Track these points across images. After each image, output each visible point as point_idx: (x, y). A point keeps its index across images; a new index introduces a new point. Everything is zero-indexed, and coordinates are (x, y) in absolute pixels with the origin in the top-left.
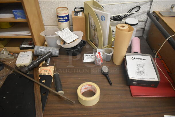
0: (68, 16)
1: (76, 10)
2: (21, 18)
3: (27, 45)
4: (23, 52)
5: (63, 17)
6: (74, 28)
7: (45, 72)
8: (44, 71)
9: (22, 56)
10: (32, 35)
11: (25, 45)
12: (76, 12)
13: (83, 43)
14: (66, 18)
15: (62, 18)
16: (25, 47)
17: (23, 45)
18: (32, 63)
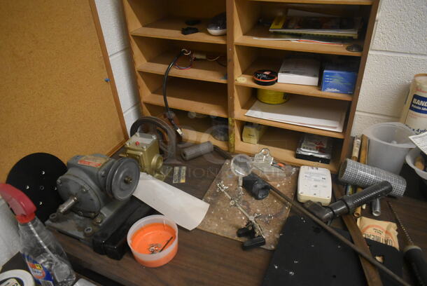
2: (336, 90)
3: (314, 150)
4: (310, 168)
7: (379, 235)
8: (374, 232)
9: (310, 177)
11: (307, 148)
16: (310, 154)
17: (304, 148)
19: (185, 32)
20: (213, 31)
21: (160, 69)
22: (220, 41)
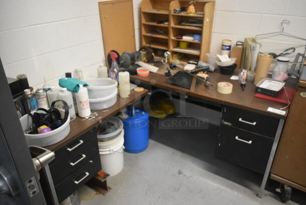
0: (230, 46)
1: (238, 43)
5: (226, 46)
6: (232, 55)
10: (200, 54)
12: (237, 45)
13: (235, 66)
14: (228, 47)
15: (224, 47)
18: (195, 69)
19: (158, 23)
20: (166, 23)
21: (149, 35)
22: (167, 26)
